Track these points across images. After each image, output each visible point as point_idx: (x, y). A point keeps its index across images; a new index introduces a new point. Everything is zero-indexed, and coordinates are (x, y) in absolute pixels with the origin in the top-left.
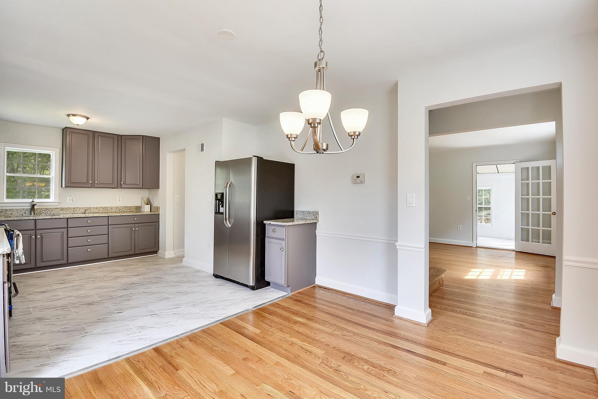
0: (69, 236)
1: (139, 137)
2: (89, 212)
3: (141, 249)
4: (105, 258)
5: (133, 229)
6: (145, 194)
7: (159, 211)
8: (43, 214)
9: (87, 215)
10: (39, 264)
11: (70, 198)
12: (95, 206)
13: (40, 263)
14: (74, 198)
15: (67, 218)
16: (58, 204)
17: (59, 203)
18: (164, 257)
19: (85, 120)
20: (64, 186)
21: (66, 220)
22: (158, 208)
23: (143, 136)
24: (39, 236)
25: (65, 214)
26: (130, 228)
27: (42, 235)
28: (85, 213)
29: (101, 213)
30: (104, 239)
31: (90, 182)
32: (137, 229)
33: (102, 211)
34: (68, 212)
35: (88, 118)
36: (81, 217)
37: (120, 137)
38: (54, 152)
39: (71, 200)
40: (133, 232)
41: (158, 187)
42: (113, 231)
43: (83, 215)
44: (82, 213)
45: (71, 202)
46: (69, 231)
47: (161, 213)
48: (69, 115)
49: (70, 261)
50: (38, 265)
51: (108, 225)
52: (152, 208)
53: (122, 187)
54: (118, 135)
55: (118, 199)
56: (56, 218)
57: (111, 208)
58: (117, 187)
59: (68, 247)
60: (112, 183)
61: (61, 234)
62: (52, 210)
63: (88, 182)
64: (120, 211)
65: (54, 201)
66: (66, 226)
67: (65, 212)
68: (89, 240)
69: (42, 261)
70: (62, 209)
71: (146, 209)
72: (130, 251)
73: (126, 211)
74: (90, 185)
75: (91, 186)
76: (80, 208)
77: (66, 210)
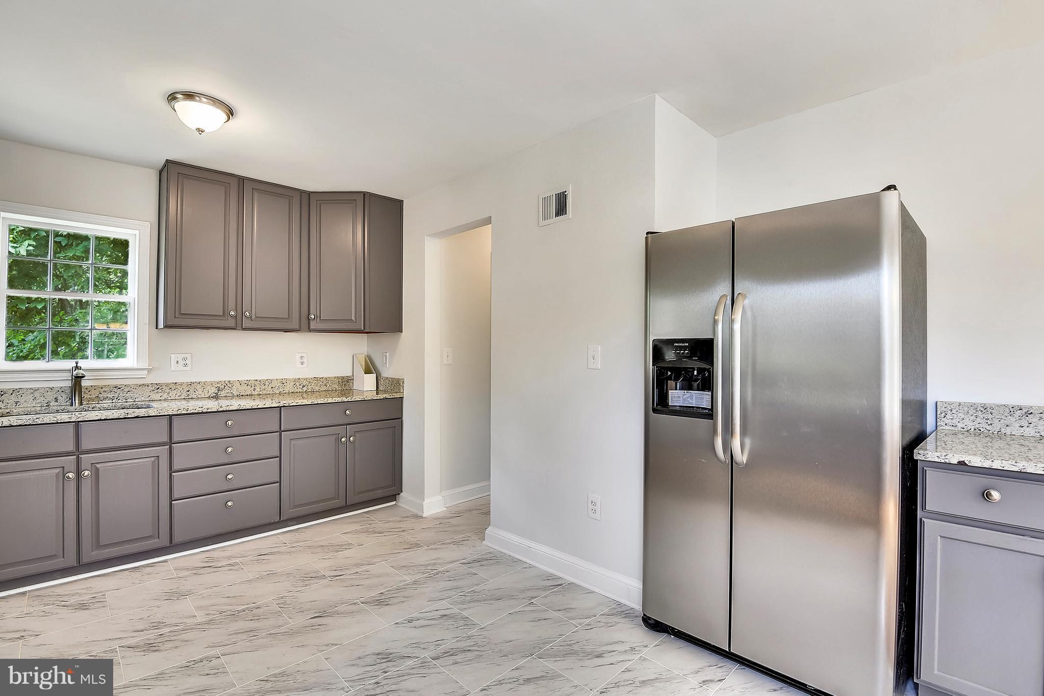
0: (175, 467)
1: (354, 197)
2: (228, 395)
3: (360, 493)
4: (270, 524)
5: (343, 440)
6: (360, 345)
7: (401, 391)
8: (106, 404)
9: (225, 404)
10: (89, 555)
11: (180, 357)
12: (244, 377)
13: (92, 551)
14: (188, 356)
15: (171, 416)
16: (146, 372)
17: (149, 370)
18: (420, 514)
19: (222, 115)
20: (161, 325)
21: (165, 421)
22: (397, 384)
23: (364, 194)
24: (86, 473)
25: (165, 400)
26: (334, 437)
27: (97, 470)
28: (216, 397)
29: (258, 395)
30: (268, 471)
31: (232, 313)
32: (351, 438)
33: (259, 390)
34: (173, 394)
35: (230, 113)
36: (209, 411)
37: (305, 197)
38: (137, 232)
39: (181, 362)
40: (342, 449)
41: (397, 328)
42: (292, 446)
43: (212, 405)
44: (209, 398)
45: (180, 367)
46: (175, 452)
47: (408, 393)
48: (172, 97)
49: (177, 539)
50: (85, 559)
51: (280, 431)
52: (381, 382)
53: (312, 327)
54: (301, 192)
55: (298, 360)
56: (137, 417)
57: (283, 382)
58: (297, 327)
59: (171, 497)
60: (287, 317)
61: (153, 462)
62: (129, 388)
63: (225, 313)
64: (305, 389)
65: (136, 366)
66: (165, 438)
67: (165, 396)
68: (230, 477)
69: (98, 546)
70: (158, 387)
71: (367, 385)
72: (333, 499)
73: (317, 388)
74: (231, 323)
75: (233, 325)
76: (204, 385)
77: (168, 391)
